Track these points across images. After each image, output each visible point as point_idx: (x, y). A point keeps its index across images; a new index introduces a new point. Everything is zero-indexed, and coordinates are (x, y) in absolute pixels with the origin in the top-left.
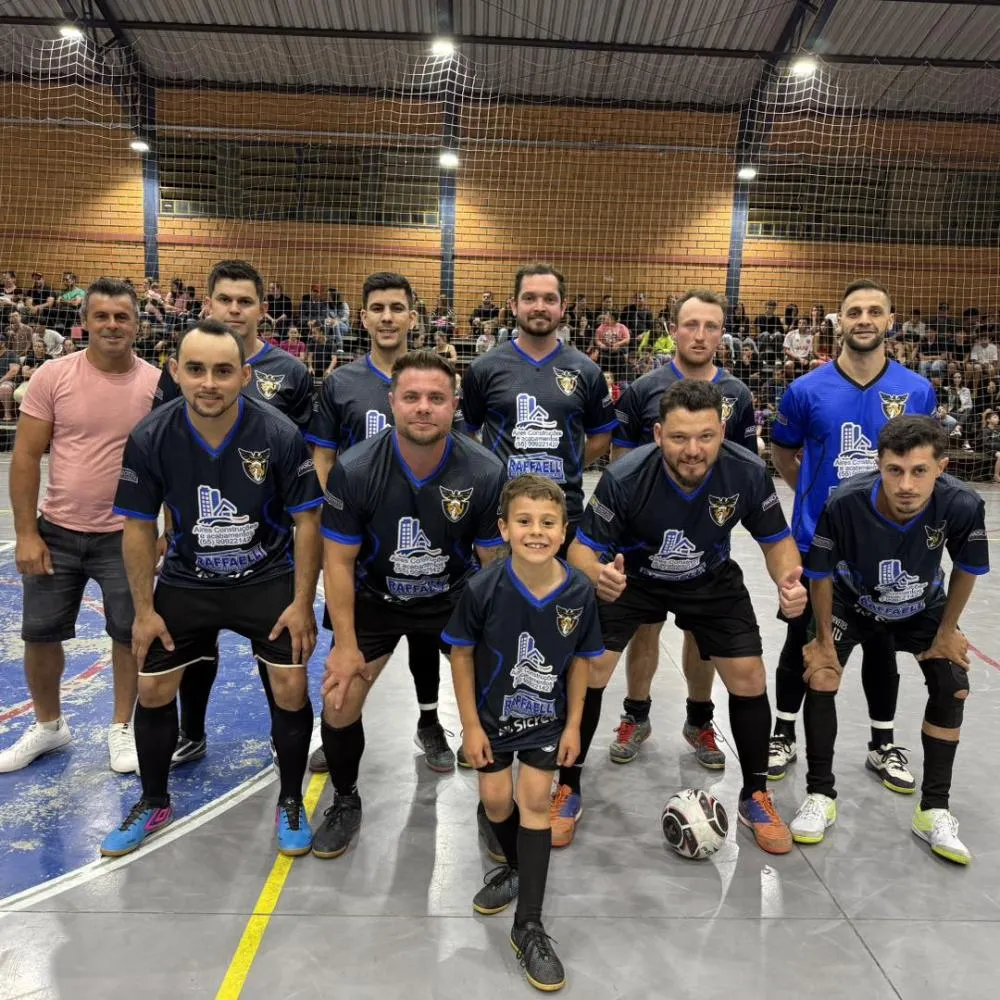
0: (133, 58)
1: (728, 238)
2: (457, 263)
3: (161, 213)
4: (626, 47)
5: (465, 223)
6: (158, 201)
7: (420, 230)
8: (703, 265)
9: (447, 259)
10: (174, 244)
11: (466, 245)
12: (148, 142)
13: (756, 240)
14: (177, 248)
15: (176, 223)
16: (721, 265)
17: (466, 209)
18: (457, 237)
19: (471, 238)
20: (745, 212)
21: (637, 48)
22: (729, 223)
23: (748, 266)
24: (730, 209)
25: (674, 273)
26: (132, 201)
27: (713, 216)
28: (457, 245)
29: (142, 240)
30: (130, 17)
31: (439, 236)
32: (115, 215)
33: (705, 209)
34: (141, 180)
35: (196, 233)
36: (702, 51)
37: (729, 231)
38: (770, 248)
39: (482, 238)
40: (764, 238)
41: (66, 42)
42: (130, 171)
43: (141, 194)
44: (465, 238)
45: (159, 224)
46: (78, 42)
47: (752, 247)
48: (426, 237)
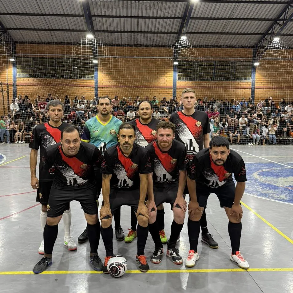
0: (10, 36)
2: (99, 89)
5: (101, 78)
8: (166, 88)
12: (14, 59)
16: (171, 88)
17: (101, 74)
19: (103, 82)
25: (154, 90)
29: (13, 84)
40: (182, 81)
48: (91, 82)
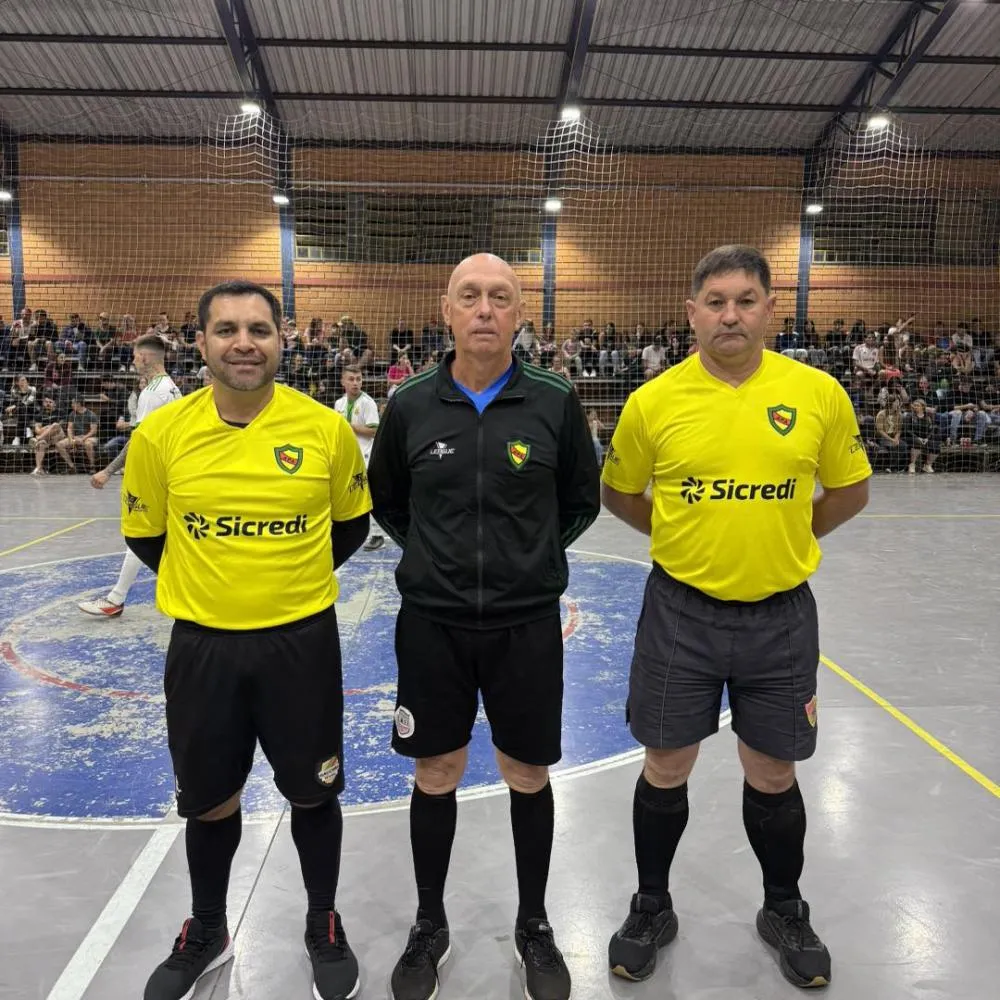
1: (796, 265)
3: (298, 258)
4: (713, 105)
6: (294, 248)
7: (525, 267)
9: (549, 291)
10: (309, 286)
11: (566, 279)
13: (822, 267)
14: (312, 289)
15: (309, 267)
18: (557, 272)
20: (811, 243)
21: (722, 105)
22: (798, 252)
23: (816, 288)
24: (798, 239)
26: (272, 248)
27: (783, 246)
28: (558, 279)
30: (281, 89)
31: (542, 272)
32: (256, 261)
33: (776, 239)
34: (279, 229)
35: (328, 276)
36: (778, 106)
37: (797, 258)
38: (833, 272)
39: (579, 272)
41: (248, 116)
42: (270, 222)
43: (280, 242)
44: (564, 272)
45: (296, 268)
46: (257, 117)
47: (818, 272)
